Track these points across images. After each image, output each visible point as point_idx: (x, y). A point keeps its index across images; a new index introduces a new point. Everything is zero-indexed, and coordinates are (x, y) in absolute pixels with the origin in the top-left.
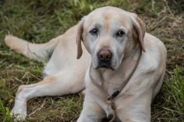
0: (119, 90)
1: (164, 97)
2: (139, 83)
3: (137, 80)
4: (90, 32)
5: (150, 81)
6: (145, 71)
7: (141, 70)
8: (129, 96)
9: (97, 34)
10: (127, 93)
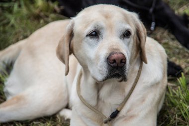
0: (119, 110)
1: (168, 115)
2: (143, 100)
3: (141, 96)
4: (87, 36)
5: (155, 95)
6: (149, 84)
7: (144, 83)
8: (132, 117)
9: (98, 37)
10: (128, 114)
